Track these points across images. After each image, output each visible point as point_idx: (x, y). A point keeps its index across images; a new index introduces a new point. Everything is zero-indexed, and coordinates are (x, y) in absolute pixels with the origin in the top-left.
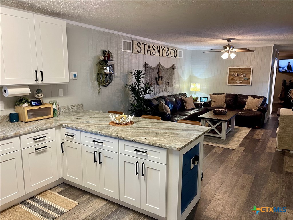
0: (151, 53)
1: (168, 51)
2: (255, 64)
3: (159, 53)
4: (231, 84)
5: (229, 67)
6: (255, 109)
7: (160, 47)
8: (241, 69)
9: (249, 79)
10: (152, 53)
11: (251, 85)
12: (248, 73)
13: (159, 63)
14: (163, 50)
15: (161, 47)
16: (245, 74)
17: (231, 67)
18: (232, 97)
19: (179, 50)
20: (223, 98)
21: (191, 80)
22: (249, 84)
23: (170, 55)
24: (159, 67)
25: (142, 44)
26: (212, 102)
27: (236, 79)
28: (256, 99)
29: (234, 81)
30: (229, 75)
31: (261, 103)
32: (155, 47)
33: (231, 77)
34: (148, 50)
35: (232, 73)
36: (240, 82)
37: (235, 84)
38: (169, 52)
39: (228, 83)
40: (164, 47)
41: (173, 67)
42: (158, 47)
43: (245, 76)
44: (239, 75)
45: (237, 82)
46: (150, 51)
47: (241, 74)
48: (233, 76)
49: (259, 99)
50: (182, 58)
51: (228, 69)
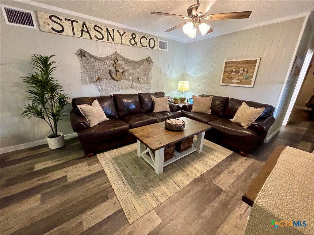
0: (93, 37)
1: (133, 38)
2: (265, 54)
3: (113, 39)
4: (226, 84)
5: (225, 61)
6: (246, 123)
7: (113, 30)
8: (242, 62)
9: (252, 77)
10: (95, 36)
11: (252, 86)
12: (252, 68)
13: (116, 52)
14: (122, 36)
15: (118, 31)
16: (246, 70)
17: (227, 61)
18: (220, 102)
19: (159, 40)
20: (208, 102)
21: (183, 77)
22: (250, 84)
23: (139, 44)
24: (116, 58)
25: (63, 20)
26: (194, 106)
27: (233, 76)
28: (252, 109)
29: (230, 80)
30: (225, 72)
31: (258, 116)
32: (102, 29)
33: (227, 74)
34: (82, 31)
35: (228, 69)
36: (238, 81)
37: (230, 85)
38: (137, 40)
39: (221, 82)
40: (125, 32)
41: (148, 61)
42: (111, 30)
43: (245, 73)
44: (237, 72)
45: (234, 81)
46: (88, 32)
47: (241, 69)
48: (230, 72)
49: (258, 109)
50: (167, 50)
51: (224, 64)
